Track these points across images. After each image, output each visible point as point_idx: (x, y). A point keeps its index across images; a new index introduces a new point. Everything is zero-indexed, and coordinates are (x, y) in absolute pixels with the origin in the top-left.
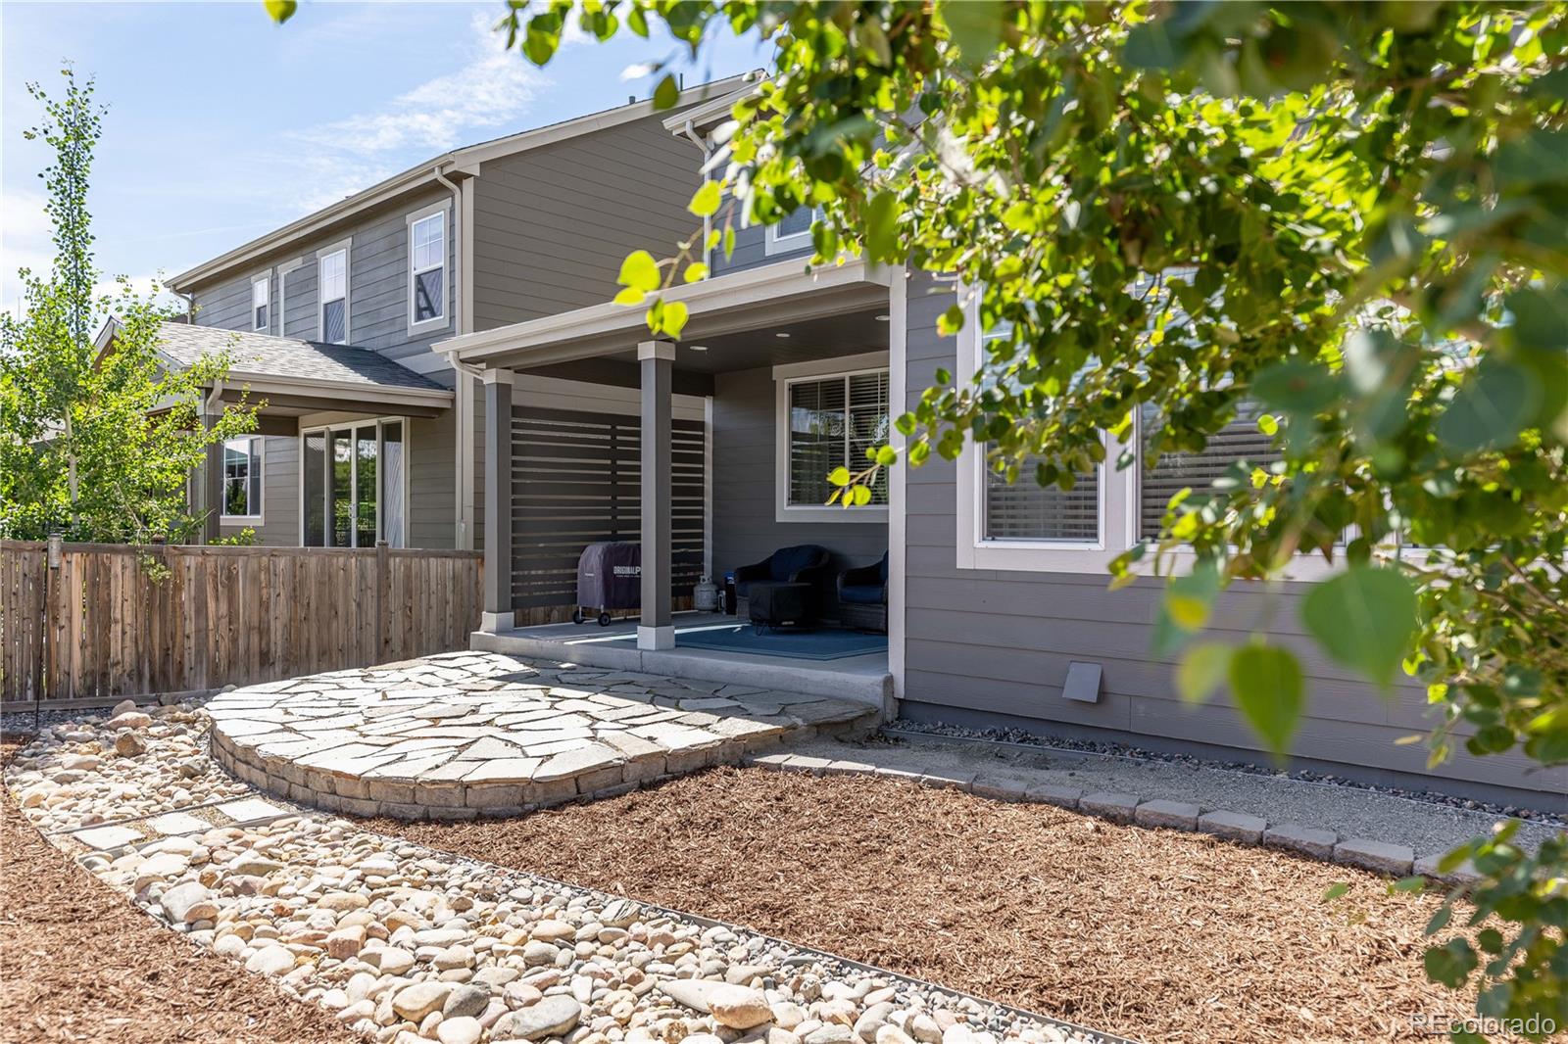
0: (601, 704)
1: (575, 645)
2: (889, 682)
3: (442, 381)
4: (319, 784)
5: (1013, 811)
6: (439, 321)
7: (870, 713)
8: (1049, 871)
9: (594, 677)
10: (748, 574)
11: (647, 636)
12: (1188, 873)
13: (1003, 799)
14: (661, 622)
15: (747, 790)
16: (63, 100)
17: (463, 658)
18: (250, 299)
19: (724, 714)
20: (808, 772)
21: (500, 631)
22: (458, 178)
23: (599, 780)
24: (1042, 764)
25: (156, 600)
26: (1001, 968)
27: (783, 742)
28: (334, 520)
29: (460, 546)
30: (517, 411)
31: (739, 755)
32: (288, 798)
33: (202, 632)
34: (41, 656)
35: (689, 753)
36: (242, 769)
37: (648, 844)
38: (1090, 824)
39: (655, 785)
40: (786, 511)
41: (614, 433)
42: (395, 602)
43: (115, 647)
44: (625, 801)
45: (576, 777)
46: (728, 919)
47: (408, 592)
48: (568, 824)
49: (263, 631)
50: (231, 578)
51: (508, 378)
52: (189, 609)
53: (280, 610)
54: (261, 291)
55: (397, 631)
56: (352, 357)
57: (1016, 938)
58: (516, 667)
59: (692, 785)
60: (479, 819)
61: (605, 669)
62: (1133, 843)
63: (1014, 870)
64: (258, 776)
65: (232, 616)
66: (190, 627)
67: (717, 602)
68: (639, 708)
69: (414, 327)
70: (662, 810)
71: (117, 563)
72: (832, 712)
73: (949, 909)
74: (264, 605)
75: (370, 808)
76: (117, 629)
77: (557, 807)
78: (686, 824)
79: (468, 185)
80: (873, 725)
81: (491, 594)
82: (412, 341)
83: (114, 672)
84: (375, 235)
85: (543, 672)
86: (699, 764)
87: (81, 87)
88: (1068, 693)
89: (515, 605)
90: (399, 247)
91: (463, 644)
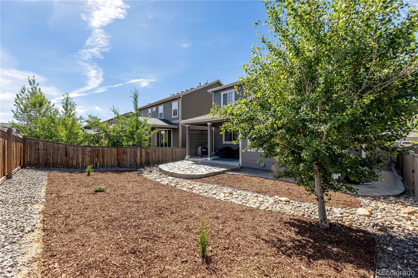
0: (206, 167)
1: (200, 160)
2: (240, 164)
3: (177, 124)
4: (178, 175)
5: (254, 178)
6: (176, 116)
7: (237, 168)
8: (258, 183)
9: (203, 163)
10: (219, 151)
11: (209, 159)
12: (272, 183)
13: (253, 177)
14: (211, 157)
15: (225, 176)
16: (134, 92)
17: (185, 161)
18: (148, 112)
19: (221, 168)
20: (231, 174)
21: (189, 158)
22: (179, 98)
23: (208, 175)
24: (258, 173)
25: (147, 154)
26: (253, 190)
27: (228, 171)
28: (161, 143)
29: (180, 147)
30: (191, 130)
31: (223, 172)
32: (174, 177)
33: (152, 158)
34: (135, 161)
35: (218, 172)
36: (167, 174)
37: (216, 181)
38: (262, 179)
39: (215, 175)
40: (224, 142)
41: (202, 132)
42: (174, 154)
43: (143, 160)
44: (212, 177)
45: (206, 174)
46: (227, 187)
47: (175, 153)
48: (206, 179)
49: (159, 158)
50: (155, 151)
51: (189, 126)
52: (151, 155)
53: (161, 155)
54: (150, 111)
55: (174, 158)
56: (164, 121)
57: (255, 188)
58: (192, 163)
59: (219, 175)
60: (197, 179)
61: (204, 163)
62: (267, 181)
63: (254, 183)
64: (169, 174)
65: (155, 156)
66: (151, 157)
67: (215, 154)
68: (210, 167)
69: (173, 117)
70: (216, 178)
71: (143, 150)
72: (233, 168)
73: (248, 186)
74: (159, 155)
75: (184, 177)
76: (143, 158)
77: (205, 177)
78: (219, 179)
79: (181, 98)
80: (238, 169)
81: (187, 153)
82: (173, 119)
83: (143, 163)
84: (167, 104)
85: (197, 163)
86: (219, 173)
87: (136, 90)
88: (260, 166)
89: (190, 155)
90: (171, 106)
91: (184, 159)
